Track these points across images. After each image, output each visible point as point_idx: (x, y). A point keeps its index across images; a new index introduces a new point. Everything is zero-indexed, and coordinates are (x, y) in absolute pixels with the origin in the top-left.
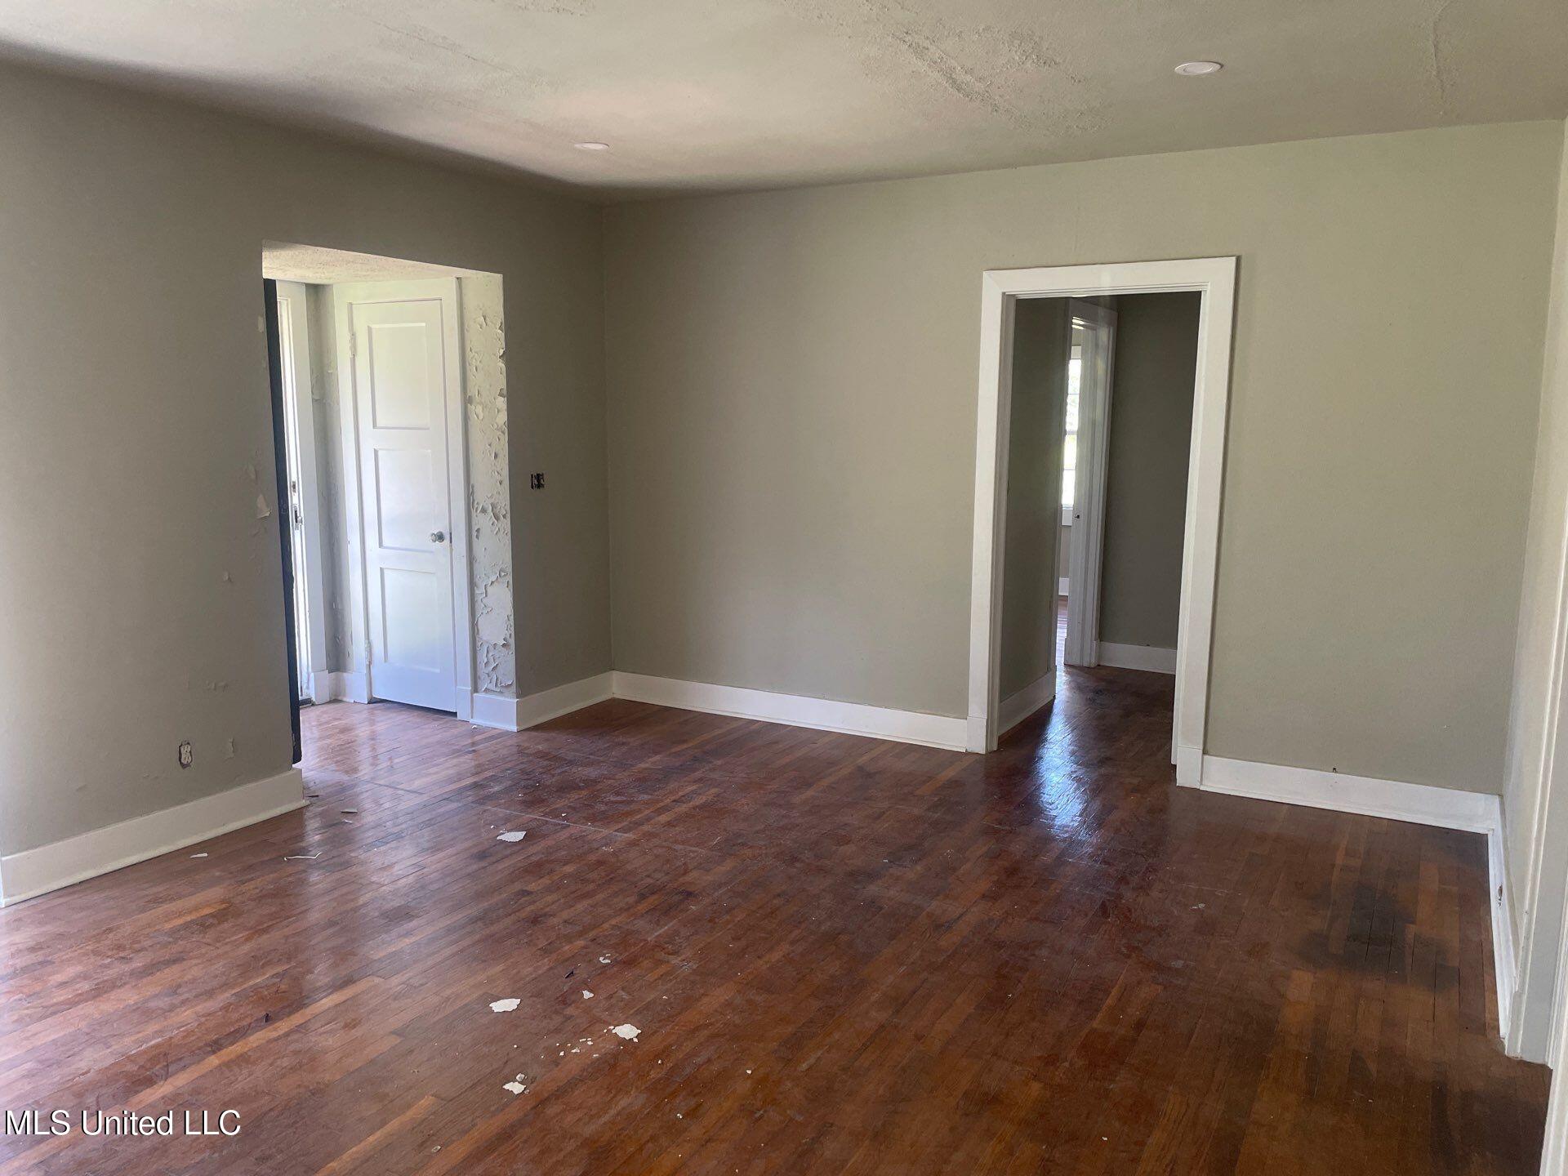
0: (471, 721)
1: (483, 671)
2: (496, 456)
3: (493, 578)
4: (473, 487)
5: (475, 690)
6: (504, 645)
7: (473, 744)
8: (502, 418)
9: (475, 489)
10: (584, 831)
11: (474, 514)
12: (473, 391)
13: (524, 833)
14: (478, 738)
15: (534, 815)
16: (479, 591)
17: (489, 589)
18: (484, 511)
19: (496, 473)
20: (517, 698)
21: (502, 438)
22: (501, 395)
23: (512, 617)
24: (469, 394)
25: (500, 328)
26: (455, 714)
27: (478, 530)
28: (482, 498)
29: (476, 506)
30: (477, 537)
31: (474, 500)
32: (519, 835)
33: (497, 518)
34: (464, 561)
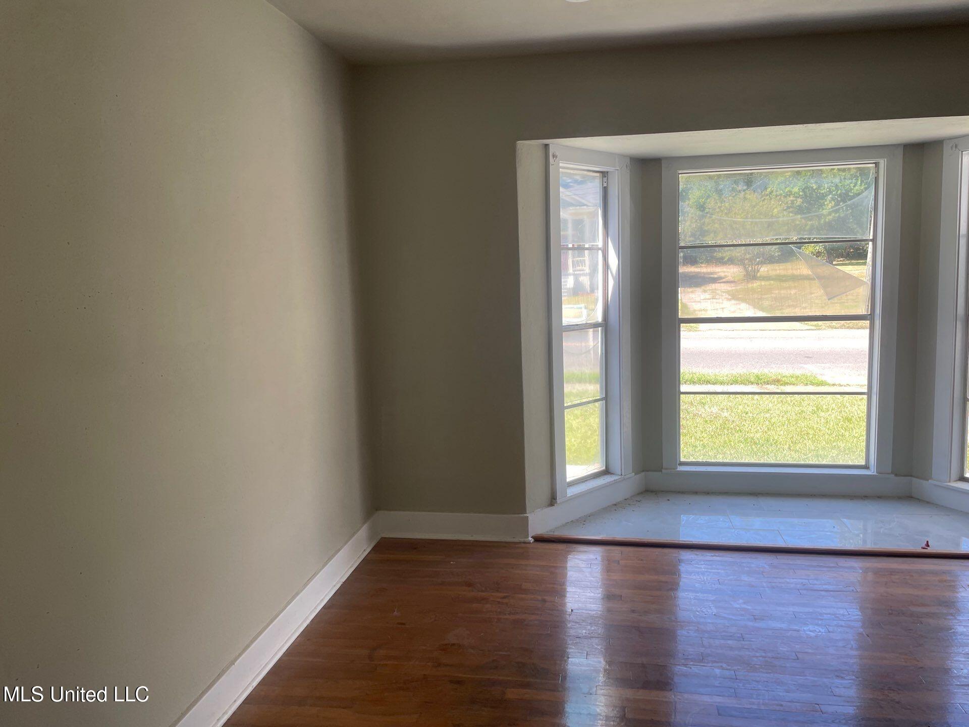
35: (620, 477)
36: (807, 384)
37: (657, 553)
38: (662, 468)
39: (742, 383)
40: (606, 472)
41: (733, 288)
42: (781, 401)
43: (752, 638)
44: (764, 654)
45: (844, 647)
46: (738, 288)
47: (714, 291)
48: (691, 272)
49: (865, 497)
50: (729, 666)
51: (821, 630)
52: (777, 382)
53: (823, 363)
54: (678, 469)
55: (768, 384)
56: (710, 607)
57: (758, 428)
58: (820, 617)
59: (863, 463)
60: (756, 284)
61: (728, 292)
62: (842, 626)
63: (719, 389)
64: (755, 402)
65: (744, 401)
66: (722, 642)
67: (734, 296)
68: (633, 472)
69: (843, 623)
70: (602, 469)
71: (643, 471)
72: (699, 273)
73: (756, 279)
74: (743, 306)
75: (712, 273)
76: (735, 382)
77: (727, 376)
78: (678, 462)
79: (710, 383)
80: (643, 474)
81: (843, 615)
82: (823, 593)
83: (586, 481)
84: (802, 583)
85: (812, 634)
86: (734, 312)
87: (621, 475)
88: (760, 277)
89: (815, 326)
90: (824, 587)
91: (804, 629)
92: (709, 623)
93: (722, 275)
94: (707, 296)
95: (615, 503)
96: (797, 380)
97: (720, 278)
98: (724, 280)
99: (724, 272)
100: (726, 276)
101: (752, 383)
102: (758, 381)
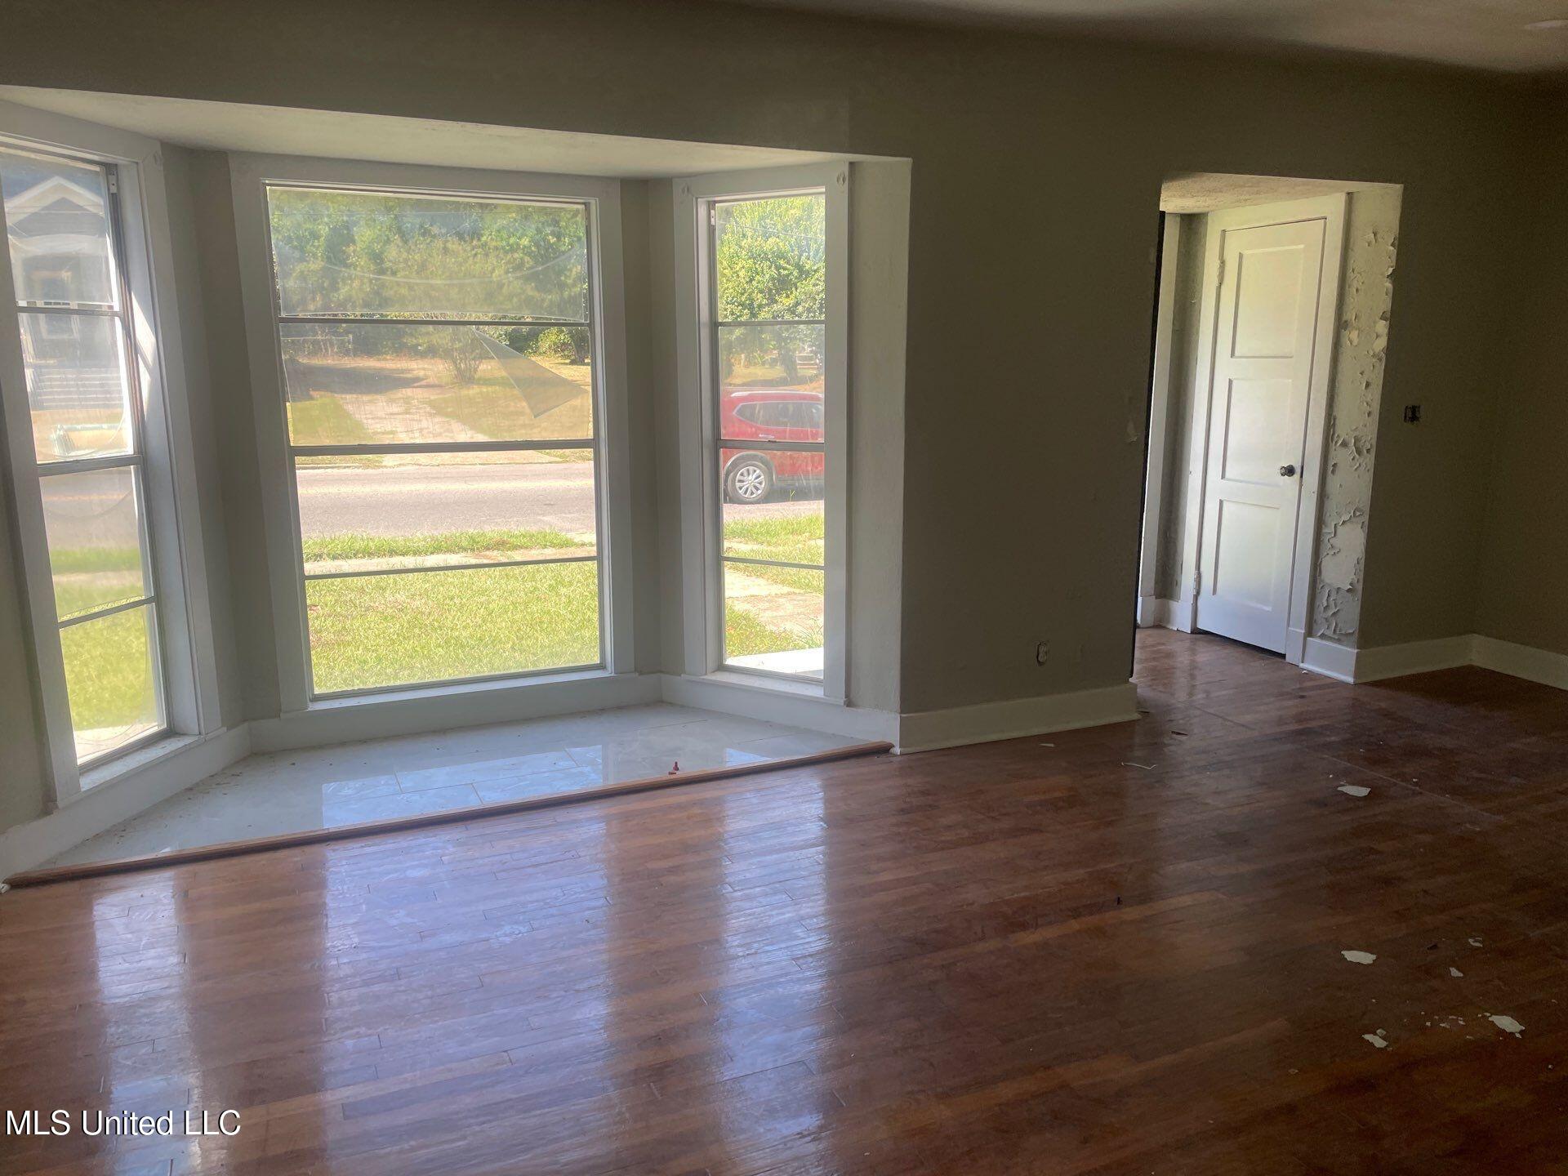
0: (1301, 665)
1: (1320, 616)
2: (1368, 385)
3: (1346, 517)
4: (1335, 419)
5: (1310, 632)
6: (1349, 591)
7: (1301, 689)
8: (1381, 344)
9: (1337, 422)
10: (1442, 803)
11: (1332, 446)
12: (1349, 315)
13: (1369, 790)
14: (1309, 684)
15: (1380, 774)
16: (1328, 530)
17: (1340, 529)
18: (1345, 444)
19: (1365, 404)
20: (1358, 648)
21: (1377, 365)
22: (1383, 318)
23: (1363, 560)
24: (1345, 318)
25: (1393, 245)
26: (1283, 656)
27: (1335, 465)
28: (1343, 431)
29: (1335, 439)
30: (1333, 472)
31: (1334, 434)
32: (1363, 792)
33: (1359, 452)
34: (1314, 497)
35: (196, 738)
36: (545, 547)
37: (263, 862)
38: (280, 710)
39: (449, 551)
40: (170, 732)
41: (441, 396)
42: (506, 575)
43: (412, 972)
44: (430, 993)
45: (552, 947)
46: (446, 396)
47: (407, 401)
48: (369, 368)
49: (601, 711)
50: (370, 1029)
51: (521, 928)
52: (501, 545)
53: (570, 513)
54: (309, 709)
55: (489, 549)
56: (349, 936)
57: (469, 621)
58: (522, 910)
59: (597, 660)
60: (474, 391)
61: (431, 403)
62: (552, 916)
63: (410, 562)
64: (466, 579)
65: (450, 580)
66: (364, 990)
67: (438, 410)
68: (222, 726)
69: (553, 911)
70: (162, 728)
71: (245, 721)
72: (382, 369)
73: (473, 383)
74: (456, 426)
75: (403, 371)
76: (437, 550)
77: (425, 540)
78: (309, 695)
79: (396, 553)
80: (246, 724)
81: (556, 898)
82: (530, 870)
83: (126, 755)
84: (501, 861)
85: (508, 940)
86: (440, 434)
87: (200, 734)
88: (479, 379)
89: (560, 457)
90: (533, 859)
91: (496, 936)
92: (344, 964)
93: (421, 374)
94: (395, 409)
95: (188, 786)
96: (531, 541)
97: (417, 379)
98: (424, 383)
99: (424, 369)
100: (426, 377)
101: (465, 550)
102: (474, 546)
